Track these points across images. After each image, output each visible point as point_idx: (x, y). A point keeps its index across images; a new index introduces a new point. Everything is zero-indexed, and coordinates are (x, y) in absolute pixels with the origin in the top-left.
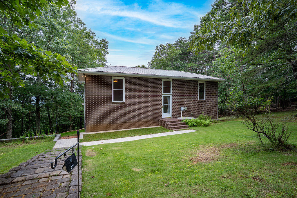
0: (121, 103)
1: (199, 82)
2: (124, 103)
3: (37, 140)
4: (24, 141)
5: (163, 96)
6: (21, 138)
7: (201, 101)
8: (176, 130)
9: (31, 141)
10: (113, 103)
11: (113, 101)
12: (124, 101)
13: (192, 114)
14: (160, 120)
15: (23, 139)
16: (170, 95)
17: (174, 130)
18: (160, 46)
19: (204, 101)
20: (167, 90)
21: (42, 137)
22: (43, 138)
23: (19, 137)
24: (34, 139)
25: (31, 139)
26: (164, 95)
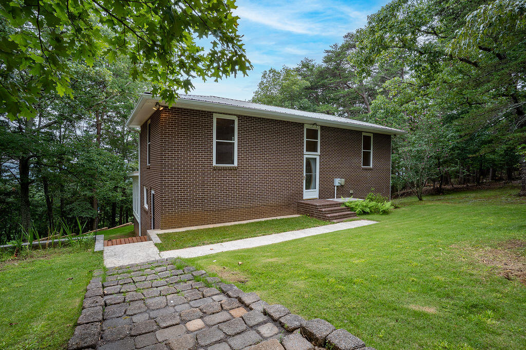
0: (230, 169)
1: (364, 134)
2: (235, 169)
3: (52, 250)
4: (18, 251)
5: (305, 157)
6: (9, 244)
7: (366, 169)
8: (338, 220)
9: (34, 252)
10: (215, 169)
11: (214, 164)
12: (236, 164)
13: (351, 192)
14: (301, 203)
15: (14, 248)
16: (316, 155)
17: (335, 221)
18: (270, 71)
19: (370, 169)
20: (312, 147)
21: (63, 243)
22: (64, 245)
23: (5, 244)
24: (44, 246)
25: (36, 247)
26: (307, 155)
